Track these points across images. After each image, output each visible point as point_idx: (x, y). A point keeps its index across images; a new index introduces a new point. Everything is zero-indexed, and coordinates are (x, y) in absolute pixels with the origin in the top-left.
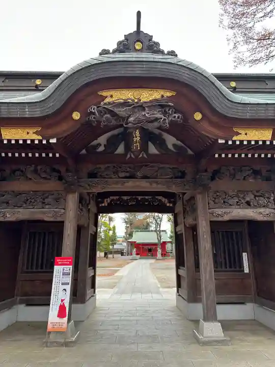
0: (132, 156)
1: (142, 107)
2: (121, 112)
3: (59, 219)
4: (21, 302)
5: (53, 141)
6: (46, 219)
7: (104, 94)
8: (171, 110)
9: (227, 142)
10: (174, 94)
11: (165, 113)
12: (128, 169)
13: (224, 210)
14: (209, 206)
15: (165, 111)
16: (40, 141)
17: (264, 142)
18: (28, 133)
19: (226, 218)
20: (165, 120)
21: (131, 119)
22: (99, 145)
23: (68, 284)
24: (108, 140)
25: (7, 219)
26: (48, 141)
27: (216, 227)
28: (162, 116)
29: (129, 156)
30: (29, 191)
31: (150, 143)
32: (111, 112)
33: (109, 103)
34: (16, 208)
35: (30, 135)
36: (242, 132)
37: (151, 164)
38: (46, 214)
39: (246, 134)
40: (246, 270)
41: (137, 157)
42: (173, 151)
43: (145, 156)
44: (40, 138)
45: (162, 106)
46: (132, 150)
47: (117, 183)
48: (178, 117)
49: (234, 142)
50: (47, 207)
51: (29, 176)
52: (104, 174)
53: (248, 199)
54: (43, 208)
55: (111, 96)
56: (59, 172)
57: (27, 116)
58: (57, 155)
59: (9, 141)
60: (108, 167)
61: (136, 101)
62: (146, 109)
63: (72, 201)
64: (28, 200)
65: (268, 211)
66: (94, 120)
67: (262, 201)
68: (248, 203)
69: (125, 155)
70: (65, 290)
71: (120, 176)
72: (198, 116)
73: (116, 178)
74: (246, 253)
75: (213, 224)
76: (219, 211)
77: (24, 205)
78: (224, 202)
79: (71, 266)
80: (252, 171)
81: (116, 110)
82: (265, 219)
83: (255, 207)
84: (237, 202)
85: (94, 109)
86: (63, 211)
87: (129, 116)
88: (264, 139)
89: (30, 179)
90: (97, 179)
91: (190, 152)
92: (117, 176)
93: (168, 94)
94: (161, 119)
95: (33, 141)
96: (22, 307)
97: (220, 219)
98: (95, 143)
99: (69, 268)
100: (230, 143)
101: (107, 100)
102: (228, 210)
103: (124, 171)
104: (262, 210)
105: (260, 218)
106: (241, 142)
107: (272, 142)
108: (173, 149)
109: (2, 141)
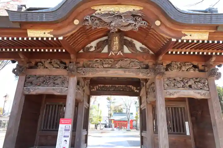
0: (113, 53)
1: (120, 16)
2: (106, 19)
3: (63, 94)
5: (61, 38)
6: (56, 93)
7: (95, 8)
8: (139, 19)
10: (142, 8)
11: (136, 20)
12: (110, 62)
13: (174, 91)
14: (164, 88)
15: (136, 19)
16: (52, 38)
17: (203, 41)
18: (45, 33)
19: (175, 96)
20: (135, 25)
21: (113, 24)
22: (91, 47)
23: (68, 137)
24: (98, 44)
25: (30, 93)
26: (57, 39)
28: (133, 22)
29: (111, 54)
30: (46, 76)
31: (124, 46)
33: (98, 14)
34: (37, 86)
36: (188, 34)
37: (125, 59)
38: (56, 91)
39: (191, 35)
40: (188, 134)
41: (116, 54)
42: (140, 51)
43: (121, 54)
44: (52, 36)
45: (134, 16)
46: (113, 50)
47: (102, 71)
48: (145, 23)
49: (182, 41)
50: (57, 85)
51: (46, 66)
52: (94, 65)
53: (190, 83)
54: (54, 86)
55: (100, 10)
56: (65, 64)
57: (44, 20)
58: (64, 51)
59: (32, 38)
60: (97, 61)
61: (116, 12)
62: (123, 17)
63: (73, 81)
64: (44, 81)
65: (203, 92)
66: (88, 24)
67: (200, 85)
68: (190, 86)
69: (109, 53)
70: (66, 141)
71: (105, 67)
72: (158, 23)
73: (102, 68)
74: (188, 122)
75: (168, 100)
76: (171, 91)
77: (42, 84)
78: (174, 85)
79: (70, 125)
80: (192, 65)
81: (103, 18)
83: (195, 89)
84: (183, 85)
85: (88, 18)
86: (66, 88)
87: (111, 22)
88: (203, 39)
89: (47, 68)
90: (89, 69)
91: (151, 52)
92: (102, 67)
93: (137, 9)
94: (133, 24)
95: (47, 38)
97: (172, 97)
98: (89, 46)
99: (70, 126)
100: (180, 41)
101: (97, 12)
102: (176, 91)
103: (107, 64)
104: (200, 91)
105: (199, 97)
106: (188, 41)
107: (208, 42)
108: (140, 50)
109: (28, 39)
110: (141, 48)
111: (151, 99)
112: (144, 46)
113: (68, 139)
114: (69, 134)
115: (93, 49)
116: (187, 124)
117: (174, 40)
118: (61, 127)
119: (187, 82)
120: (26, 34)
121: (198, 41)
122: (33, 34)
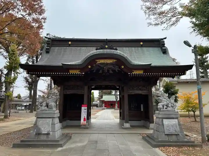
0: (104, 74)
1: (107, 64)
2: (102, 66)
3: (82, 93)
4: (68, 120)
5: (83, 73)
6: (79, 93)
7: (97, 61)
9: (131, 74)
10: (116, 60)
14: (128, 90)
17: (141, 74)
19: (133, 93)
25: (67, 94)
26: (82, 73)
27: (130, 96)
28: (113, 67)
30: (73, 85)
32: (99, 66)
33: (99, 64)
34: (69, 90)
35: (77, 72)
36: (135, 71)
38: (79, 92)
40: (142, 110)
41: (106, 74)
43: (108, 74)
44: (80, 73)
45: (113, 64)
46: (104, 72)
47: (100, 83)
49: (133, 74)
53: (140, 88)
54: (78, 90)
55: (99, 61)
57: (77, 68)
58: (83, 75)
62: (109, 65)
63: (86, 88)
65: (145, 91)
67: (144, 88)
68: (140, 89)
69: (102, 74)
71: (101, 80)
72: (123, 67)
75: (129, 96)
76: (131, 91)
77: (72, 89)
78: (133, 89)
79: (87, 107)
82: (145, 94)
83: (142, 90)
84: (137, 89)
85: (95, 65)
86: (83, 91)
87: (104, 67)
89: (73, 81)
91: (123, 72)
92: (99, 80)
95: (78, 73)
96: (68, 121)
97: (131, 94)
100: (132, 74)
101: (98, 63)
102: (134, 91)
104: (144, 91)
105: (143, 94)
106: (135, 74)
107: (143, 74)
108: (117, 71)
109: (69, 73)
110: (118, 70)
111: (123, 94)
112: (119, 69)
113: (86, 113)
114: (86, 111)
115: (95, 71)
116: (142, 106)
117: (129, 74)
118: (83, 108)
119: (139, 87)
120: (69, 72)
121: (139, 74)
122: (72, 72)
